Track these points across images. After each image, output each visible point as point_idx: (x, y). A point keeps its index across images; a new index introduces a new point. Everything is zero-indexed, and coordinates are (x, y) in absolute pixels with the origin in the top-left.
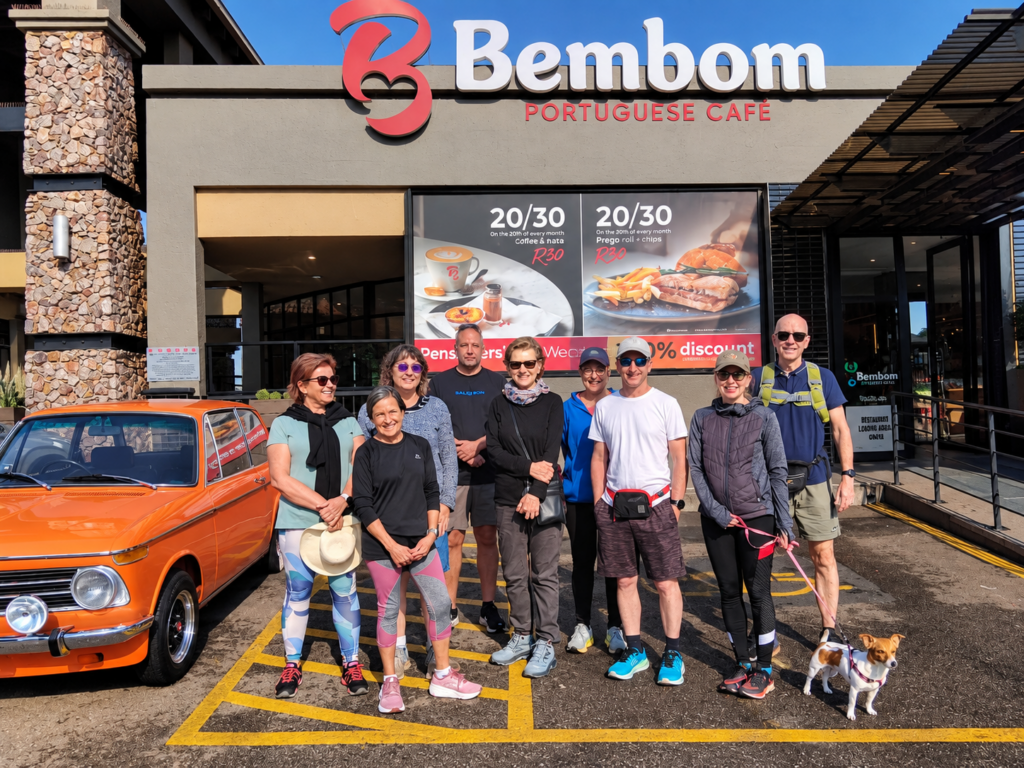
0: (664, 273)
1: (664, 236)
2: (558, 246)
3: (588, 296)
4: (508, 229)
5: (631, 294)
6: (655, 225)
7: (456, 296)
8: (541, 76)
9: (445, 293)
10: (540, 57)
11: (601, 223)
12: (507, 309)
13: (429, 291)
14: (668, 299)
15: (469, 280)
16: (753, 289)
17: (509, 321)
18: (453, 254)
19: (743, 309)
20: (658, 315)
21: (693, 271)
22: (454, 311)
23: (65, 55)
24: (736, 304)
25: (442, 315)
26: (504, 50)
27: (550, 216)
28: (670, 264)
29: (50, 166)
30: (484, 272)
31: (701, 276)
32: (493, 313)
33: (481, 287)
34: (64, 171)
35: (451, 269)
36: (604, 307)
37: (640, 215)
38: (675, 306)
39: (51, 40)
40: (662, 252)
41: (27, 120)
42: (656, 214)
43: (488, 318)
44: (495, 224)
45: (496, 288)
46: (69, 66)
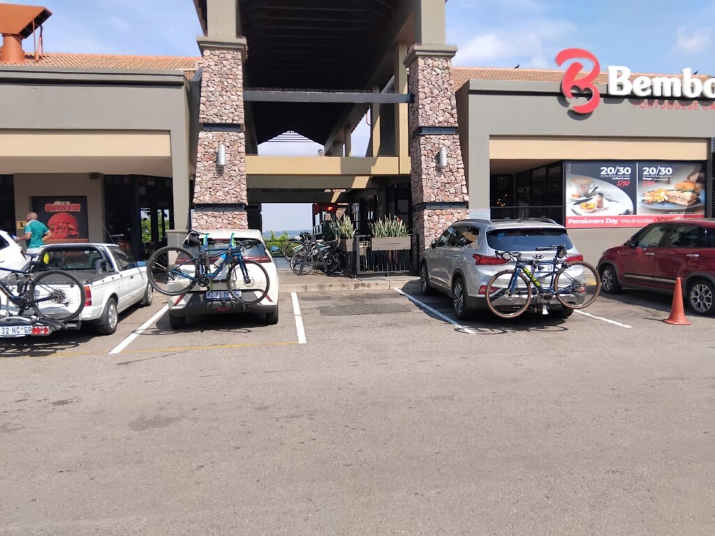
0: (669, 191)
1: (669, 178)
2: (627, 180)
3: (639, 199)
4: (608, 174)
5: (656, 198)
6: (665, 174)
7: (584, 198)
8: (644, 90)
9: (580, 197)
10: (642, 83)
11: (645, 173)
12: (606, 203)
13: (573, 196)
14: (671, 201)
15: (590, 191)
16: (702, 197)
17: (606, 209)
18: (584, 181)
19: (698, 205)
20: (667, 207)
21: (679, 190)
22: (584, 204)
23: (436, 69)
24: (696, 203)
25: (578, 206)
26: (629, 79)
27: (625, 171)
28: (671, 187)
29: (431, 123)
30: (596, 188)
31: (683, 192)
32: (600, 205)
33: (595, 194)
34: (437, 125)
35: (582, 186)
36: (646, 203)
37: (660, 171)
38: (673, 203)
39: (430, 61)
40: (668, 182)
41: (420, 101)
42: (667, 171)
43: (598, 207)
44: (603, 173)
45: (601, 195)
46: (438, 74)
